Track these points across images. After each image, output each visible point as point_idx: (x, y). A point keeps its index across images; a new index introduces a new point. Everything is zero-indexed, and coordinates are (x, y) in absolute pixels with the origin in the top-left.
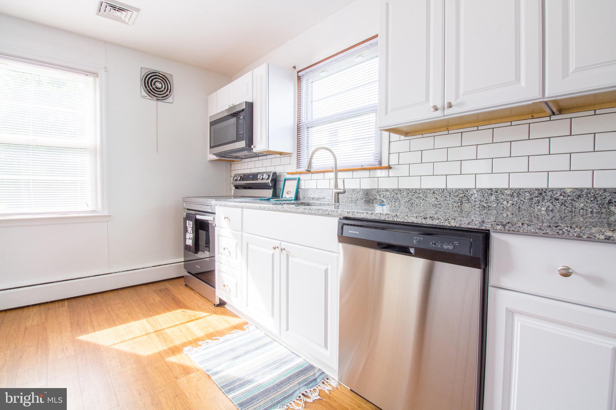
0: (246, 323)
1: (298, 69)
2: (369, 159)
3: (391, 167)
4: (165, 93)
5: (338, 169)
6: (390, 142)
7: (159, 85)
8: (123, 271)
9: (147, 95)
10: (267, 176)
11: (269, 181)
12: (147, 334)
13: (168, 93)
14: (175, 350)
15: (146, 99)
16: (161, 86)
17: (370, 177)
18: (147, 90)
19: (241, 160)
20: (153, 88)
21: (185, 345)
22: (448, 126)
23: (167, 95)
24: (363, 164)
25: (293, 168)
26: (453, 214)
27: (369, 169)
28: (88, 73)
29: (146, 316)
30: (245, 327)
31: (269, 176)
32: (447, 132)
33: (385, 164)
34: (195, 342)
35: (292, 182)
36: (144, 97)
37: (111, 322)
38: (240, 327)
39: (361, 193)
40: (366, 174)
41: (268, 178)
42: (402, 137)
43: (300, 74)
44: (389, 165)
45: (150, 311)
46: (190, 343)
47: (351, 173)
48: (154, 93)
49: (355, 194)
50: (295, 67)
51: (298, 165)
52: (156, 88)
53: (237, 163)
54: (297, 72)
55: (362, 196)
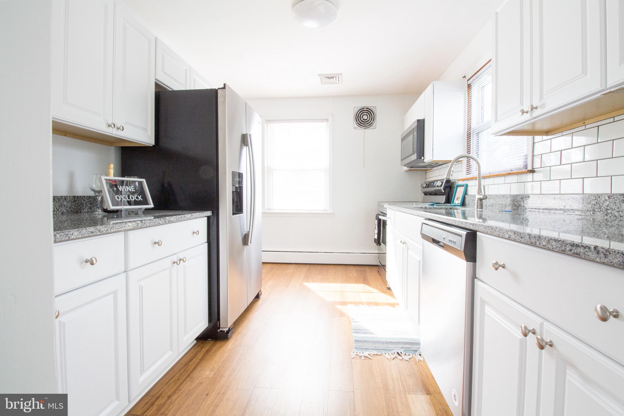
0: (398, 304)
1: (468, 78)
2: (518, 163)
3: (535, 171)
4: (370, 121)
5: (482, 175)
6: (534, 143)
7: (365, 117)
8: (340, 253)
9: (357, 127)
10: (441, 183)
11: (442, 188)
12: (335, 291)
13: (372, 121)
14: (344, 303)
15: (357, 129)
16: (367, 117)
17: (518, 183)
18: (358, 123)
19: (431, 168)
20: (362, 121)
21: (351, 303)
22: (584, 119)
23: (372, 123)
24: (512, 168)
25: (463, 175)
26: (586, 224)
27: (517, 174)
28: (322, 120)
29: (342, 282)
30: (396, 306)
31: (442, 183)
32: (583, 128)
33: (530, 168)
34: (357, 304)
35: (462, 188)
36: (355, 128)
37: (323, 280)
38: (393, 305)
39: (509, 199)
40: (514, 178)
41: (441, 186)
42: (545, 137)
43: (469, 82)
44: (533, 169)
45: (346, 281)
46: (354, 303)
47: (503, 178)
48: (364, 124)
49: (504, 200)
50: (465, 77)
51: (468, 171)
52: (364, 120)
53: (429, 171)
54: (467, 81)
55: (510, 202)
